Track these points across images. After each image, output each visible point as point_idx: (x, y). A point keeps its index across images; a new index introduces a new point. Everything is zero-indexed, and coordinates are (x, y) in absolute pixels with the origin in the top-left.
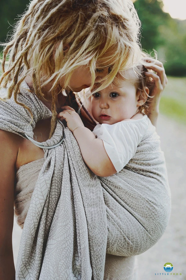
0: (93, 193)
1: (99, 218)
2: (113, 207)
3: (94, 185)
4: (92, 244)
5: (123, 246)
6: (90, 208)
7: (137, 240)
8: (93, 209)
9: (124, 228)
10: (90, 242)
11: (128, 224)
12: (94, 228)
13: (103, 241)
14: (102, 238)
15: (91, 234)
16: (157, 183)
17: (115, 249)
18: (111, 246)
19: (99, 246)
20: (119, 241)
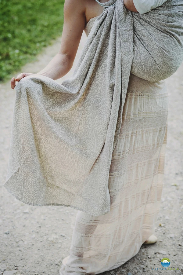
0: (127, 35)
1: (128, 50)
2: (139, 46)
3: (128, 30)
4: (122, 63)
5: (141, 70)
6: (124, 43)
7: (150, 68)
8: (125, 44)
9: (143, 59)
10: (122, 62)
11: (145, 57)
12: (124, 55)
13: (129, 63)
14: (129, 61)
15: (122, 57)
16: (169, 38)
17: (136, 71)
18: (134, 68)
19: (127, 65)
20: (138, 66)
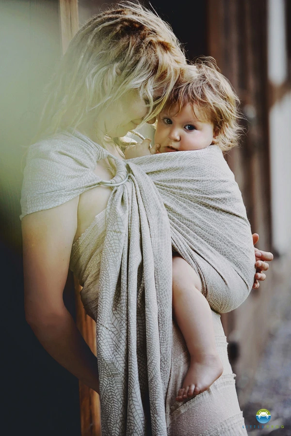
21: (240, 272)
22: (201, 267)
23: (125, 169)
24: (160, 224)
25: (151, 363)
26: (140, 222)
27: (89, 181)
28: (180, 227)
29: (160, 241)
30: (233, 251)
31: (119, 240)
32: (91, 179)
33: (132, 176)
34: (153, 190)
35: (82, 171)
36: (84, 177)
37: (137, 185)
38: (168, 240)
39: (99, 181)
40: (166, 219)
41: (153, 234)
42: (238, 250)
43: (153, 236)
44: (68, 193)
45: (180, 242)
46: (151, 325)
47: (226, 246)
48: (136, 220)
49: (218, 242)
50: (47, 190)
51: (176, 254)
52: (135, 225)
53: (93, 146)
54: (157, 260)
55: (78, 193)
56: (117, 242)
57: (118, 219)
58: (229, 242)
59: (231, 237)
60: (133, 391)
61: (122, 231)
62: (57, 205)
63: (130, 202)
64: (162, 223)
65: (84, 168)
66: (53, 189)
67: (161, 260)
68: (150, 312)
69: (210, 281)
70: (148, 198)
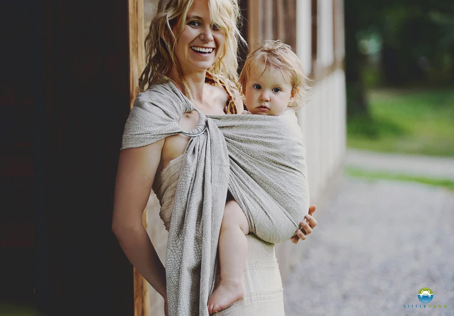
21: (289, 215)
22: (251, 210)
23: (204, 124)
24: (221, 173)
25: (203, 280)
26: (205, 168)
27: (171, 130)
28: (241, 174)
29: (218, 186)
30: (284, 198)
31: (185, 182)
32: (173, 128)
33: (208, 130)
34: (222, 145)
35: (168, 120)
36: (168, 126)
37: (209, 139)
38: (225, 186)
39: (179, 131)
40: (227, 170)
41: (213, 180)
42: (289, 198)
43: (213, 182)
44: (153, 137)
45: (236, 188)
46: (206, 251)
47: (279, 194)
48: (201, 166)
49: (272, 190)
50: (136, 133)
51: (230, 198)
52: (200, 170)
53: (183, 100)
54: (214, 201)
55: (161, 137)
56: (184, 183)
57: (187, 166)
58: (282, 192)
59: (285, 187)
60: (181, 300)
61: (188, 175)
62: (143, 145)
63: (200, 152)
64: (223, 172)
65: (170, 119)
66: (141, 133)
67: (217, 201)
68: (206, 240)
69: (258, 222)
70: (215, 151)
